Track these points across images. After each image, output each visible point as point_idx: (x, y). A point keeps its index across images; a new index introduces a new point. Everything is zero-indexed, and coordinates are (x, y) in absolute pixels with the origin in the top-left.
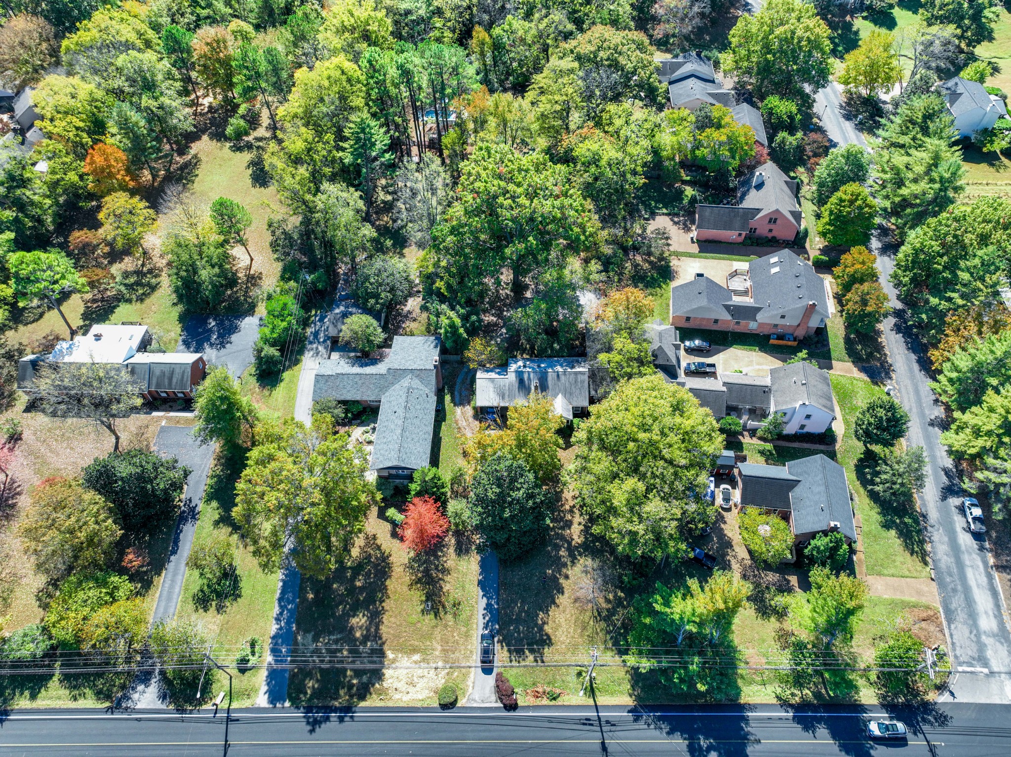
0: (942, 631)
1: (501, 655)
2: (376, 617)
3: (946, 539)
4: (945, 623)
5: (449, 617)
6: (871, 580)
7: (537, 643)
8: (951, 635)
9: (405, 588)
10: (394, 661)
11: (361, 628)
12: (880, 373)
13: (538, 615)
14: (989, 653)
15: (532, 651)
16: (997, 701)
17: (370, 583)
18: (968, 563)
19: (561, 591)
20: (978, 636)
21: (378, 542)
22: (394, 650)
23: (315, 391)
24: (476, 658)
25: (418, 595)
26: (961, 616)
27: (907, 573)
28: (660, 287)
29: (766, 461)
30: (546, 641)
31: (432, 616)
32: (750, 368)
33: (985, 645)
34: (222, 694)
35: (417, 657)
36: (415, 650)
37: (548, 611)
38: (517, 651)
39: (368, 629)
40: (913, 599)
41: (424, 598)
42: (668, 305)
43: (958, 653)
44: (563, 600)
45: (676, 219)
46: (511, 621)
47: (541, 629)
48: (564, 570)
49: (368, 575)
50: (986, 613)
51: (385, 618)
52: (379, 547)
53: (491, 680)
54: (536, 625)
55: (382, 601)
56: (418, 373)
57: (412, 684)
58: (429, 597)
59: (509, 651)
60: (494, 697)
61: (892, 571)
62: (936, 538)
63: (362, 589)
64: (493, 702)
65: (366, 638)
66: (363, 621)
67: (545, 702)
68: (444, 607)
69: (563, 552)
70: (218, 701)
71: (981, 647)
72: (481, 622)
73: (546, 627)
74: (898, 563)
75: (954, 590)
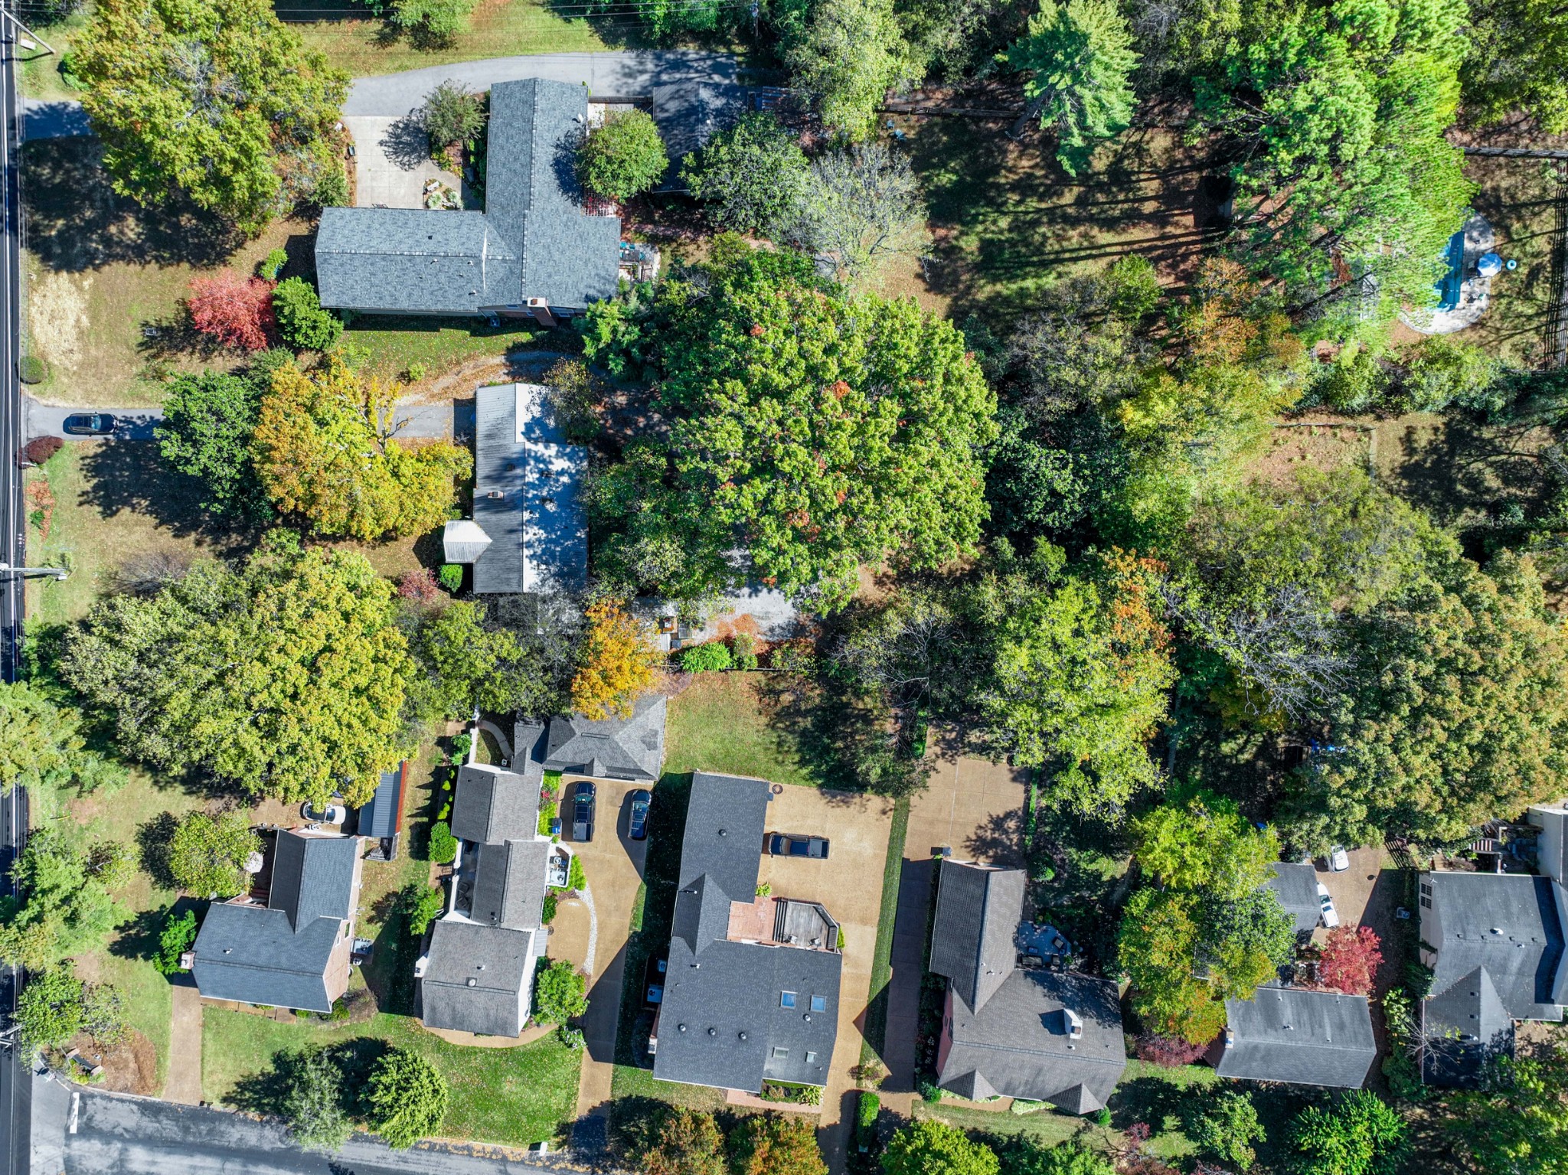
0: (125, 1089)
1: (91, 444)
2: (137, 253)
3: (267, 1147)
4: (139, 1098)
5: (143, 366)
6: (196, 1010)
7: (107, 496)
8: (122, 1101)
9: (179, 294)
10: (80, 289)
11: (122, 232)
12: (588, 1145)
13: (144, 497)
14: (96, 1145)
15: (96, 488)
16: (35, 1128)
17: (185, 239)
18: (229, 1166)
19: (179, 534)
20: (120, 1138)
21: (248, 244)
22: (95, 287)
23: (507, 84)
24: (86, 408)
25: (168, 313)
26: (149, 1126)
27: (208, 1068)
28: (803, 763)
29: (395, 894)
30: (109, 511)
31: (140, 339)
32: (591, 905)
33: (108, 1143)
34: (32, 45)
35: (85, 321)
36: (94, 319)
37: (151, 513)
38: (96, 466)
39: (119, 243)
40: (169, 1063)
41: (165, 324)
42: (753, 773)
43: (98, 1100)
44: (165, 538)
45: (1012, 824)
46: (136, 458)
47: (126, 502)
48: (208, 539)
49: (196, 232)
50: (154, 1163)
51: (134, 268)
52: (240, 245)
53: (56, 430)
54: (131, 496)
55: (157, 259)
56: (515, 269)
57: (52, 318)
58: (167, 332)
59: (96, 456)
60: (33, 435)
61: (209, 1044)
62: (268, 1132)
63: (177, 226)
64: (28, 432)
65: (107, 241)
66: (132, 235)
67: (30, 509)
68: (155, 356)
69: (235, 539)
70: (25, 42)
71: (107, 1137)
72: (134, 414)
73: (127, 510)
74: (222, 1059)
75: (186, 1130)
